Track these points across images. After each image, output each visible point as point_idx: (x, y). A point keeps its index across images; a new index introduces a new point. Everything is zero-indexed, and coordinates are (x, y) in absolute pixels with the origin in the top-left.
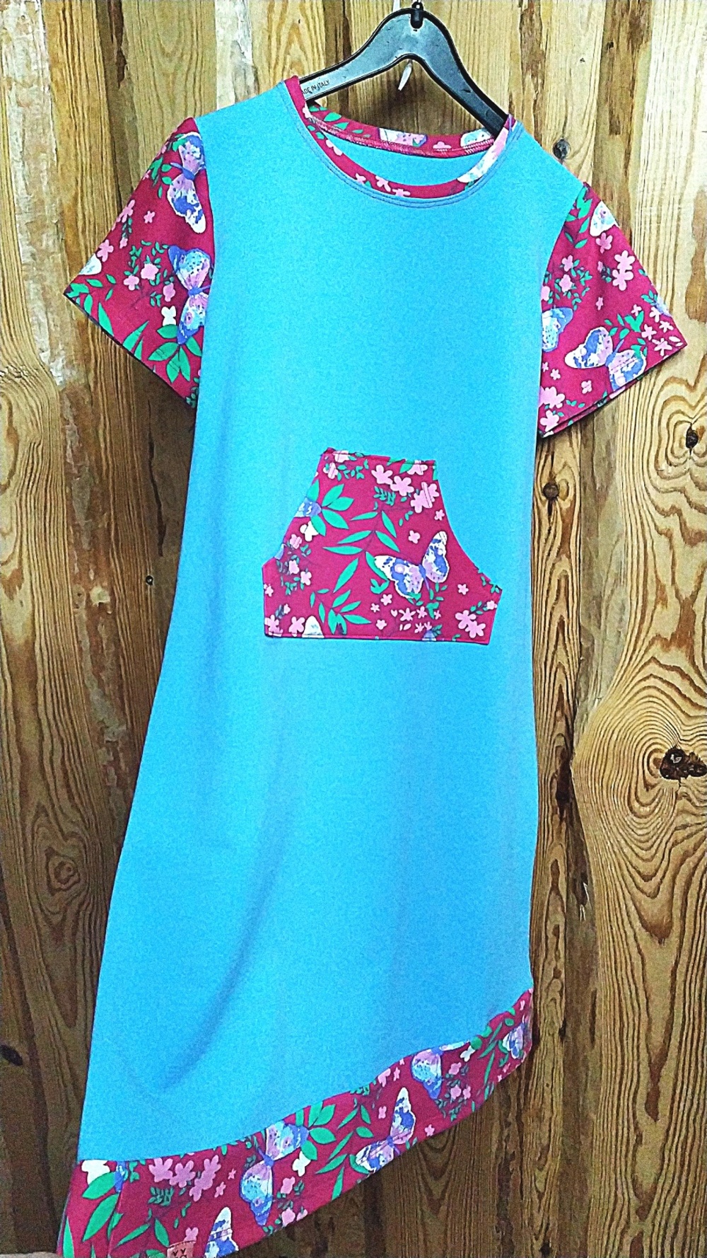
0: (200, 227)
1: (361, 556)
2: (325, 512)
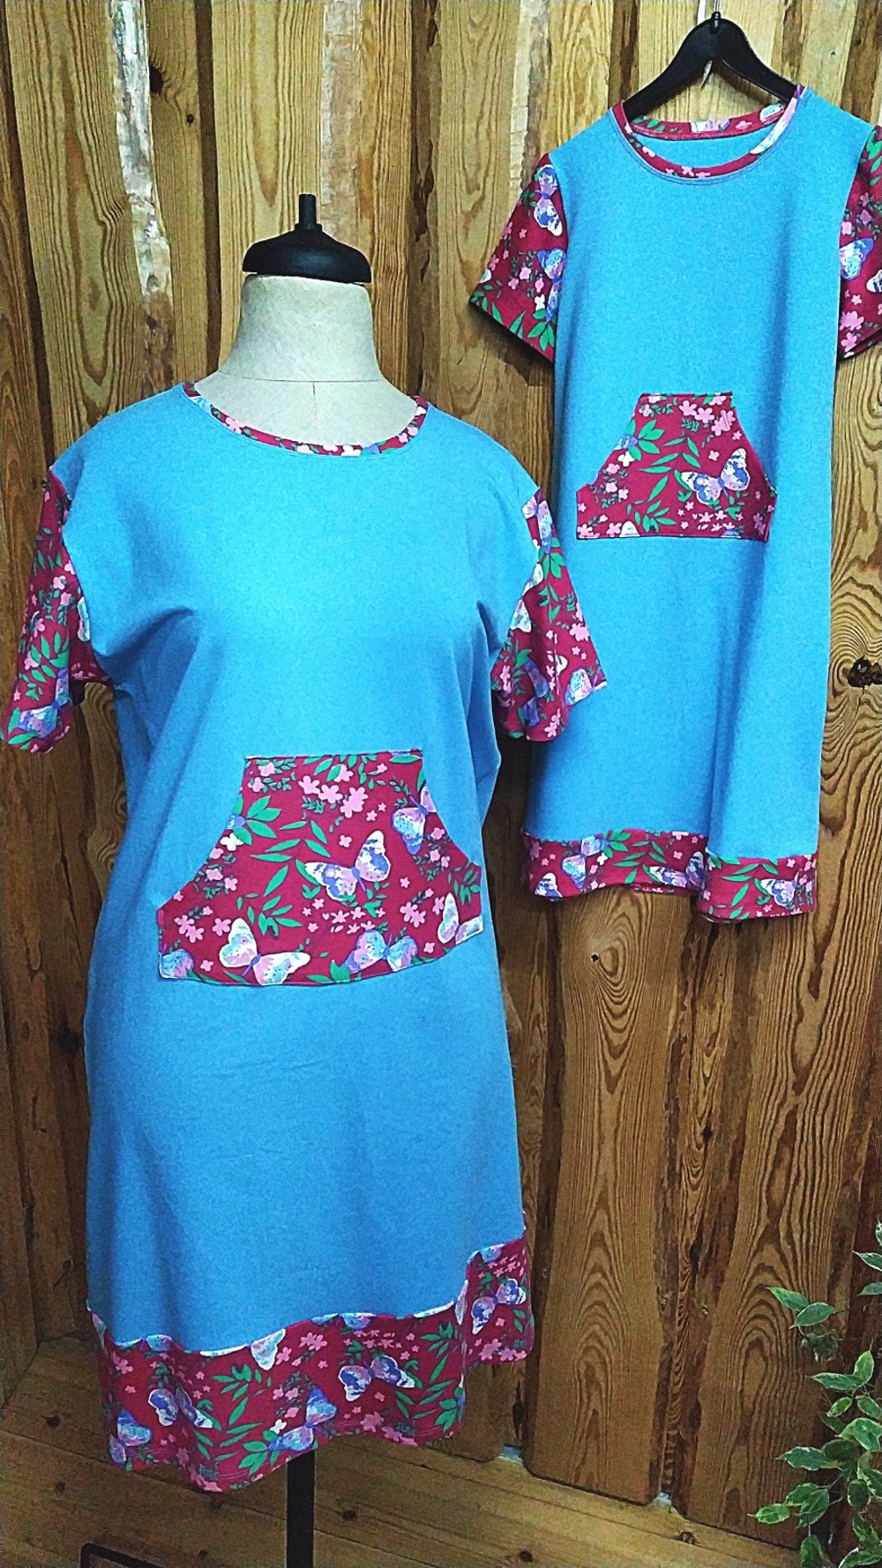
0: (558, 232)
1: (670, 474)
2: (641, 443)
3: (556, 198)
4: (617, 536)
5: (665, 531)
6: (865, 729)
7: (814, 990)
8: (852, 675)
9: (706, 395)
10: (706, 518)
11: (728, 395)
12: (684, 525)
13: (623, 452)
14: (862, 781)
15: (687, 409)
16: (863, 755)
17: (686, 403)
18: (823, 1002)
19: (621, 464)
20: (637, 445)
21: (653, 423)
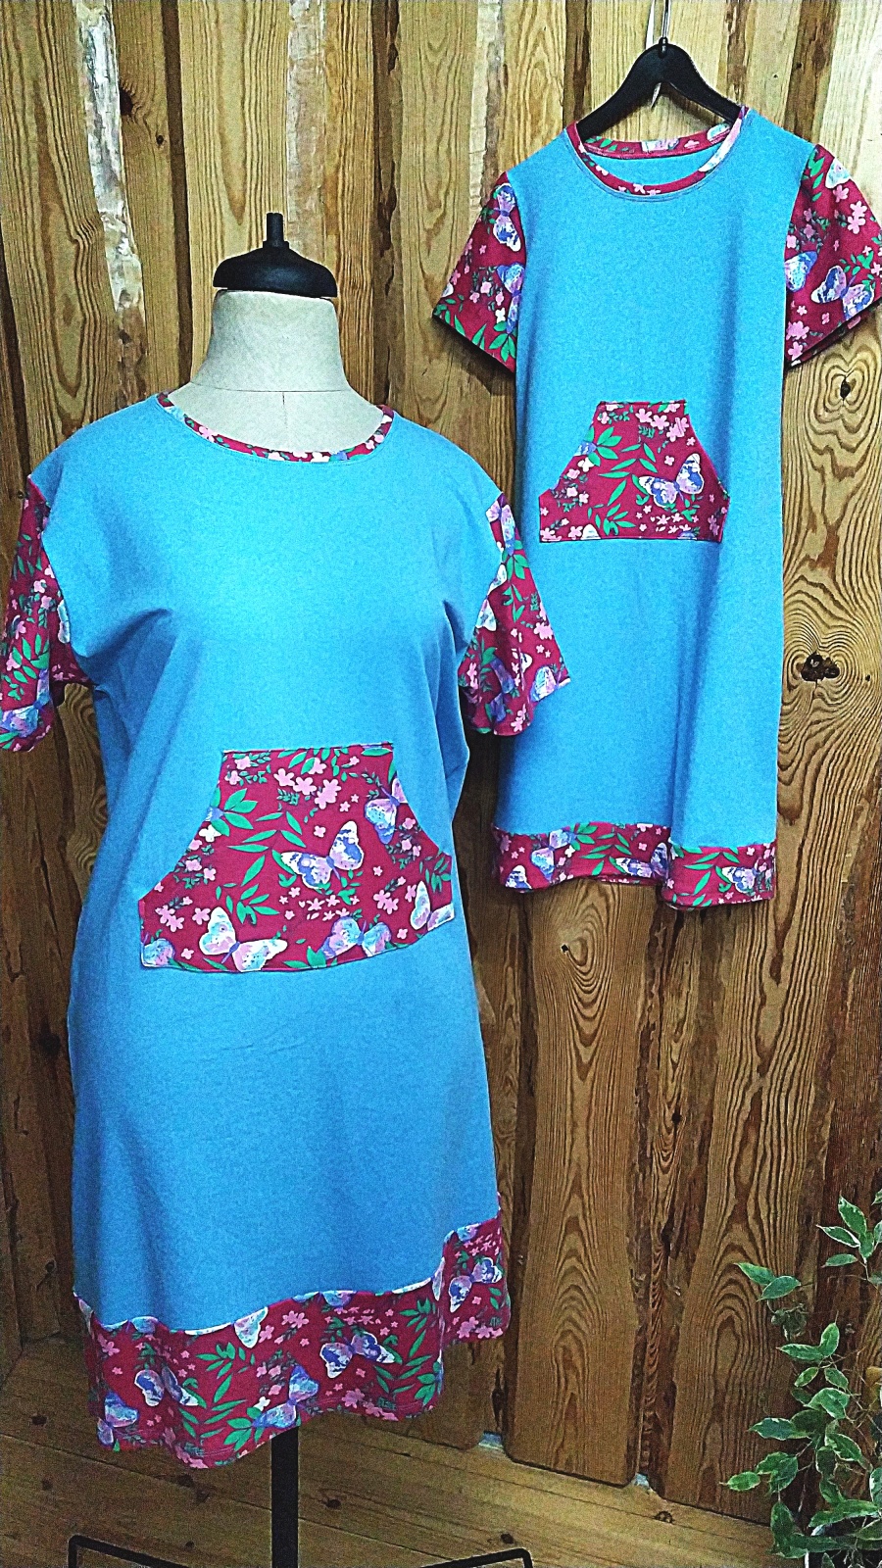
0: (517, 247)
1: (629, 478)
2: (599, 449)
3: (514, 215)
4: (578, 538)
5: (624, 534)
6: (818, 722)
7: (776, 977)
8: (806, 670)
9: (661, 403)
10: (663, 520)
11: (682, 402)
12: (643, 528)
13: (583, 458)
14: (818, 771)
15: (643, 416)
16: (817, 746)
17: (642, 411)
18: (784, 985)
19: (581, 469)
20: (596, 451)
21: (610, 430)
